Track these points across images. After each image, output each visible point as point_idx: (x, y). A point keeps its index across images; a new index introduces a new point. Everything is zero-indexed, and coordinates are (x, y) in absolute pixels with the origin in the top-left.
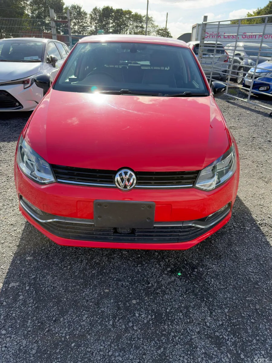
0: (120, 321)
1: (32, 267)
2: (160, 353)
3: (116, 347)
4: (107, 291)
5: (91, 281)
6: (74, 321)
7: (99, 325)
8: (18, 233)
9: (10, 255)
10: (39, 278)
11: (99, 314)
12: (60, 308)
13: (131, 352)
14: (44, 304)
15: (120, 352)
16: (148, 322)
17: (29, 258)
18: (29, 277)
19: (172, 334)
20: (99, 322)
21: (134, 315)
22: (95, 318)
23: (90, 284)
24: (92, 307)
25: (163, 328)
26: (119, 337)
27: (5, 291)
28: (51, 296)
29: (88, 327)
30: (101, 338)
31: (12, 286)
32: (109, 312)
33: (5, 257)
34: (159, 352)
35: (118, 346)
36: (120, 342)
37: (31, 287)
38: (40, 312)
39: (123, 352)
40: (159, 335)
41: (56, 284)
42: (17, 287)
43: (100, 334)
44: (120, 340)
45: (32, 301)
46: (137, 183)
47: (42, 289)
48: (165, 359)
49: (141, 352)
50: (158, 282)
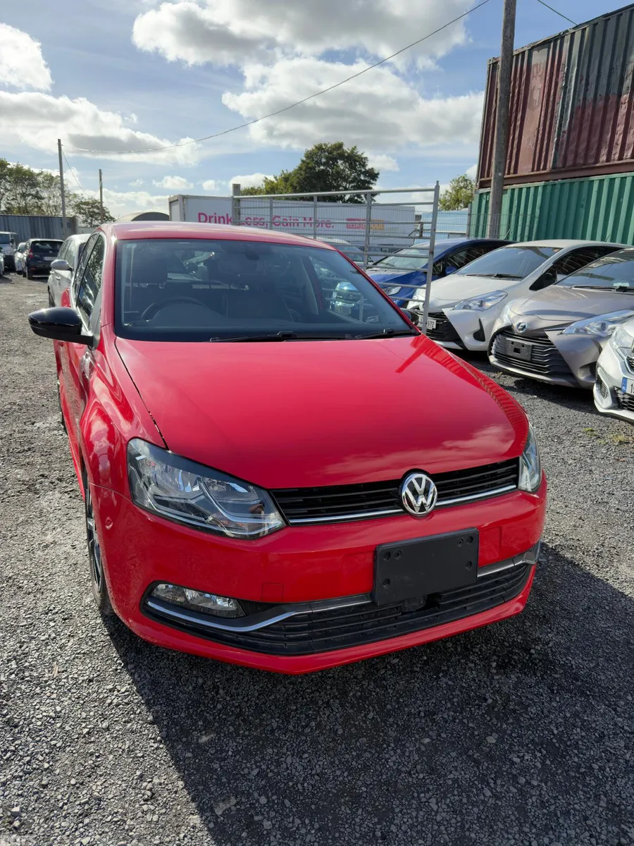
0: (499, 782)
1: (230, 753)
2: (605, 805)
3: (534, 830)
4: (427, 740)
5: (381, 734)
6: (420, 820)
7: (470, 807)
8: (126, 693)
9: (152, 748)
10: (268, 771)
11: (454, 788)
12: (370, 809)
13: (563, 826)
14: (330, 817)
15: (547, 833)
16: (543, 763)
17: (204, 739)
18: (243, 776)
19: (595, 766)
20: (465, 800)
21: (513, 763)
22: (452, 798)
23: (384, 740)
24: (428, 781)
25: (574, 764)
26: (522, 810)
27: (218, 831)
28: (331, 795)
29: (456, 819)
30: (495, 827)
31: (224, 811)
32: (467, 776)
33: (143, 757)
34: (603, 804)
35: (535, 826)
36: (531, 817)
37: (270, 794)
38: (337, 835)
39: (551, 832)
40: (579, 778)
41: (317, 766)
42: (238, 807)
43: (487, 821)
44: (529, 814)
45: (298, 821)
47: (298, 789)
48: (620, 810)
49: (578, 818)
50: (499, 692)
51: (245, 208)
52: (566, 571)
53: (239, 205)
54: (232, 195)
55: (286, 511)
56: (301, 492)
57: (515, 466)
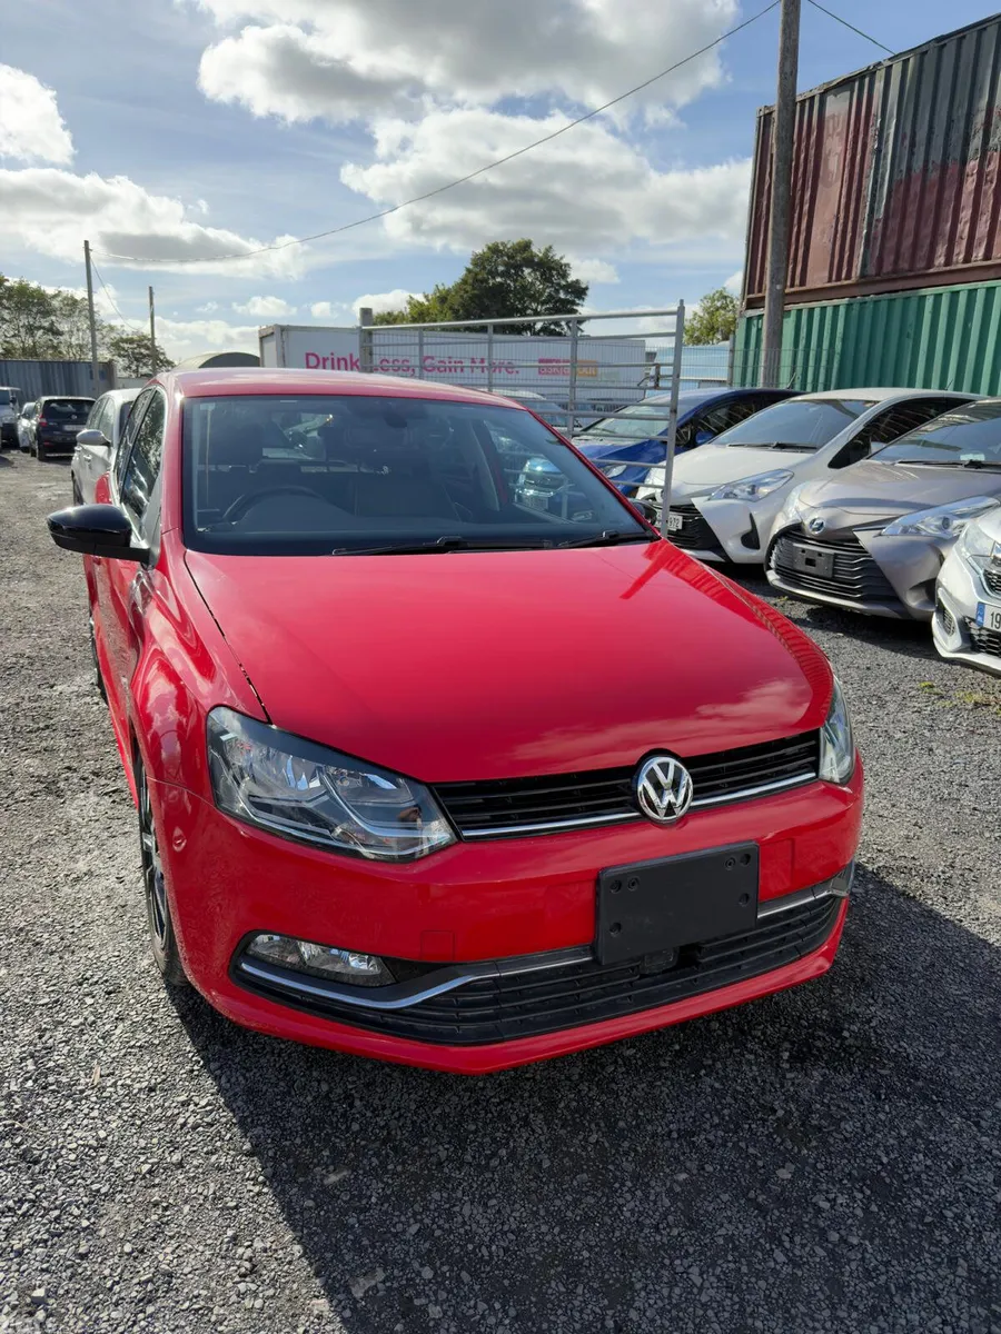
0: (797, 1239)
1: (373, 1200)
2: (965, 1274)
3: (854, 1315)
4: (682, 1176)
5: (611, 1167)
6: (674, 1301)
7: (753, 1280)
8: (208, 1108)
9: (251, 1194)
10: (435, 1226)
11: (726, 1251)
12: (596, 1285)
13: (900, 1307)
14: (533, 1299)
15: (875, 1319)
16: (866, 1210)
17: (333, 1178)
18: (395, 1235)
19: (949, 1214)
20: (744, 1269)
21: (819, 1210)
22: (725, 1265)
23: (616, 1178)
24: (685, 1240)
25: (915, 1210)
26: (835, 1283)
27: (356, 1318)
28: (534, 1263)
29: (731, 1299)
30: (793, 1311)
31: (367, 1292)
32: (747, 1231)
33: (236, 1207)
34: (962, 1272)
35: (856, 1309)
36: (850, 1295)
37: (438, 1264)
38: (545, 1326)
39: (881, 1317)
40: (923, 1232)
41: (512, 1219)
42: (388, 1284)
43: (781, 1302)
44: (846, 1290)
45: (482, 1306)
46: (698, 793)
47: (483, 1256)
48: (990, 1282)
49: (923, 1295)
50: (794, 1098)
51: (380, 345)
52: (896, 908)
53: (371, 341)
54: (358, 324)
55: (458, 817)
56: (481, 787)
57: (813, 743)
